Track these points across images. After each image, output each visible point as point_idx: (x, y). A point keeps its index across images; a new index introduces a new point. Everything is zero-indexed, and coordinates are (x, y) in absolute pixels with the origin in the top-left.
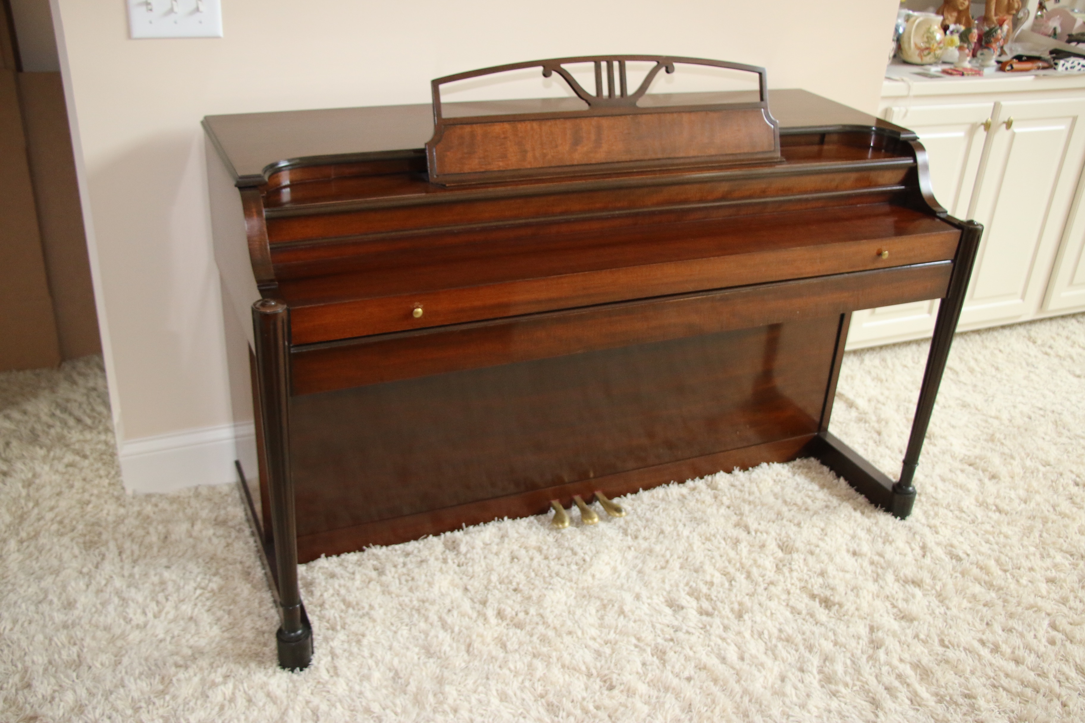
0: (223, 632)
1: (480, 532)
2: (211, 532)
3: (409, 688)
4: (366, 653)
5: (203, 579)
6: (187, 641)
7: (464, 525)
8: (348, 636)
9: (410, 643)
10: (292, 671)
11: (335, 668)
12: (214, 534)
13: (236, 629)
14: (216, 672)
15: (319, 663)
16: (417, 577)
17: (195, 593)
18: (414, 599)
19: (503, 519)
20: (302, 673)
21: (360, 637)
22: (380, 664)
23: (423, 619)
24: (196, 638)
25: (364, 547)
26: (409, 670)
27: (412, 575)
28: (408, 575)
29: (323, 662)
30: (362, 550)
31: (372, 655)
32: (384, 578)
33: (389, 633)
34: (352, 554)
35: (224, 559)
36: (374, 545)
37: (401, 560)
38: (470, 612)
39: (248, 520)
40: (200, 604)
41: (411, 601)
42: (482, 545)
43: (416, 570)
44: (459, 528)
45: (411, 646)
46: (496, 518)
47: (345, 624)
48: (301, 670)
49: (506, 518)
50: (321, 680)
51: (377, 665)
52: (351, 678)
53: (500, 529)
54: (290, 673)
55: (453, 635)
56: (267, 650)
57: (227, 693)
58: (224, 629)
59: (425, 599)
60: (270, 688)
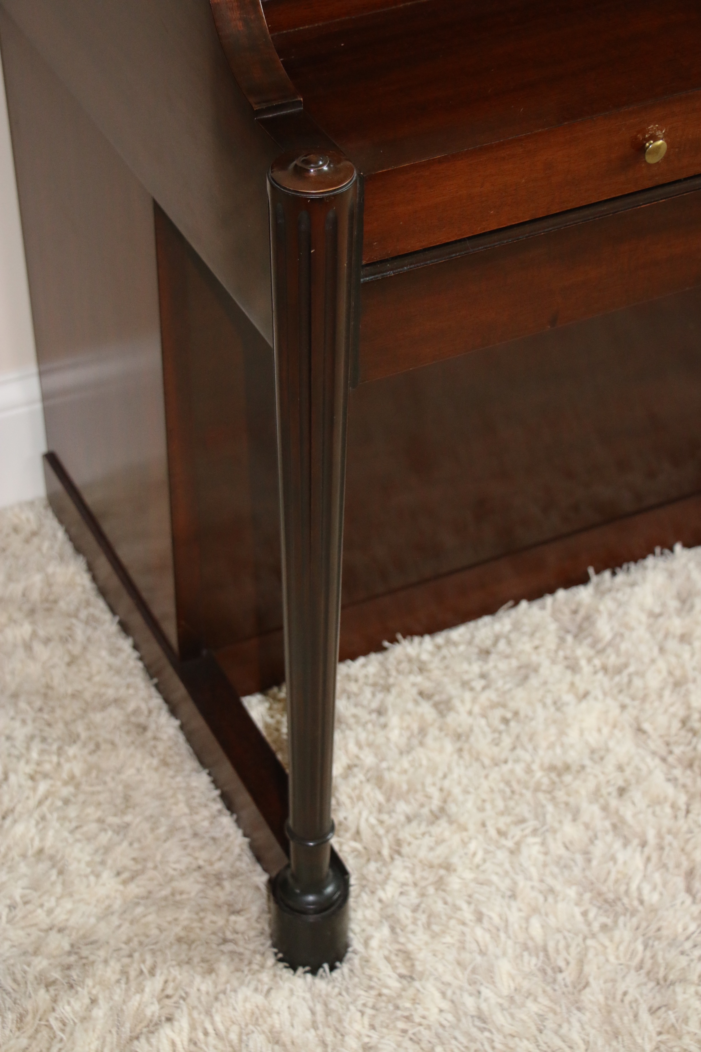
0: (125, 883)
1: (633, 585)
2: (26, 629)
3: (587, 996)
4: (467, 914)
5: (42, 752)
6: (50, 912)
7: (591, 570)
8: (413, 873)
9: (554, 876)
10: (314, 972)
11: (407, 956)
12: (34, 634)
13: (151, 873)
14: (140, 990)
15: (366, 944)
16: (524, 710)
17: (34, 789)
18: (535, 767)
19: (672, 550)
20: (336, 974)
21: (442, 872)
22: (503, 935)
23: (569, 817)
24: (68, 904)
25: (386, 644)
26: (574, 950)
27: (512, 705)
28: (504, 706)
29: (374, 943)
30: (380, 649)
31: (480, 917)
32: (451, 718)
33: (502, 855)
34: (361, 660)
35: (75, 696)
36: (404, 637)
37: (476, 668)
38: (670, 790)
39: (103, 592)
40: (53, 818)
41: (529, 771)
42: (644, 618)
43: (520, 693)
44: (584, 580)
45: (558, 887)
46: (658, 550)
47: (398, 842)
48: (332, 968)
49: (678, 547)
50: (385, 991)
51: (496, 939)
52: (448, 978)
53: (671, 575)
54: (309, 976)
55: (647, 850)
56: (240, 921)
57: (178, 1041)
58: (126, 875)
59: (559, 764)
60: (276, 1020)
